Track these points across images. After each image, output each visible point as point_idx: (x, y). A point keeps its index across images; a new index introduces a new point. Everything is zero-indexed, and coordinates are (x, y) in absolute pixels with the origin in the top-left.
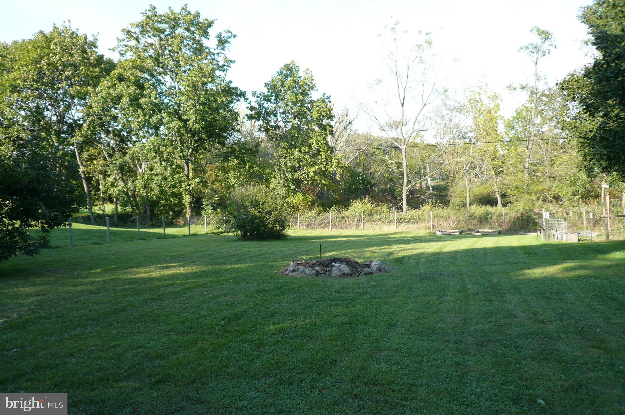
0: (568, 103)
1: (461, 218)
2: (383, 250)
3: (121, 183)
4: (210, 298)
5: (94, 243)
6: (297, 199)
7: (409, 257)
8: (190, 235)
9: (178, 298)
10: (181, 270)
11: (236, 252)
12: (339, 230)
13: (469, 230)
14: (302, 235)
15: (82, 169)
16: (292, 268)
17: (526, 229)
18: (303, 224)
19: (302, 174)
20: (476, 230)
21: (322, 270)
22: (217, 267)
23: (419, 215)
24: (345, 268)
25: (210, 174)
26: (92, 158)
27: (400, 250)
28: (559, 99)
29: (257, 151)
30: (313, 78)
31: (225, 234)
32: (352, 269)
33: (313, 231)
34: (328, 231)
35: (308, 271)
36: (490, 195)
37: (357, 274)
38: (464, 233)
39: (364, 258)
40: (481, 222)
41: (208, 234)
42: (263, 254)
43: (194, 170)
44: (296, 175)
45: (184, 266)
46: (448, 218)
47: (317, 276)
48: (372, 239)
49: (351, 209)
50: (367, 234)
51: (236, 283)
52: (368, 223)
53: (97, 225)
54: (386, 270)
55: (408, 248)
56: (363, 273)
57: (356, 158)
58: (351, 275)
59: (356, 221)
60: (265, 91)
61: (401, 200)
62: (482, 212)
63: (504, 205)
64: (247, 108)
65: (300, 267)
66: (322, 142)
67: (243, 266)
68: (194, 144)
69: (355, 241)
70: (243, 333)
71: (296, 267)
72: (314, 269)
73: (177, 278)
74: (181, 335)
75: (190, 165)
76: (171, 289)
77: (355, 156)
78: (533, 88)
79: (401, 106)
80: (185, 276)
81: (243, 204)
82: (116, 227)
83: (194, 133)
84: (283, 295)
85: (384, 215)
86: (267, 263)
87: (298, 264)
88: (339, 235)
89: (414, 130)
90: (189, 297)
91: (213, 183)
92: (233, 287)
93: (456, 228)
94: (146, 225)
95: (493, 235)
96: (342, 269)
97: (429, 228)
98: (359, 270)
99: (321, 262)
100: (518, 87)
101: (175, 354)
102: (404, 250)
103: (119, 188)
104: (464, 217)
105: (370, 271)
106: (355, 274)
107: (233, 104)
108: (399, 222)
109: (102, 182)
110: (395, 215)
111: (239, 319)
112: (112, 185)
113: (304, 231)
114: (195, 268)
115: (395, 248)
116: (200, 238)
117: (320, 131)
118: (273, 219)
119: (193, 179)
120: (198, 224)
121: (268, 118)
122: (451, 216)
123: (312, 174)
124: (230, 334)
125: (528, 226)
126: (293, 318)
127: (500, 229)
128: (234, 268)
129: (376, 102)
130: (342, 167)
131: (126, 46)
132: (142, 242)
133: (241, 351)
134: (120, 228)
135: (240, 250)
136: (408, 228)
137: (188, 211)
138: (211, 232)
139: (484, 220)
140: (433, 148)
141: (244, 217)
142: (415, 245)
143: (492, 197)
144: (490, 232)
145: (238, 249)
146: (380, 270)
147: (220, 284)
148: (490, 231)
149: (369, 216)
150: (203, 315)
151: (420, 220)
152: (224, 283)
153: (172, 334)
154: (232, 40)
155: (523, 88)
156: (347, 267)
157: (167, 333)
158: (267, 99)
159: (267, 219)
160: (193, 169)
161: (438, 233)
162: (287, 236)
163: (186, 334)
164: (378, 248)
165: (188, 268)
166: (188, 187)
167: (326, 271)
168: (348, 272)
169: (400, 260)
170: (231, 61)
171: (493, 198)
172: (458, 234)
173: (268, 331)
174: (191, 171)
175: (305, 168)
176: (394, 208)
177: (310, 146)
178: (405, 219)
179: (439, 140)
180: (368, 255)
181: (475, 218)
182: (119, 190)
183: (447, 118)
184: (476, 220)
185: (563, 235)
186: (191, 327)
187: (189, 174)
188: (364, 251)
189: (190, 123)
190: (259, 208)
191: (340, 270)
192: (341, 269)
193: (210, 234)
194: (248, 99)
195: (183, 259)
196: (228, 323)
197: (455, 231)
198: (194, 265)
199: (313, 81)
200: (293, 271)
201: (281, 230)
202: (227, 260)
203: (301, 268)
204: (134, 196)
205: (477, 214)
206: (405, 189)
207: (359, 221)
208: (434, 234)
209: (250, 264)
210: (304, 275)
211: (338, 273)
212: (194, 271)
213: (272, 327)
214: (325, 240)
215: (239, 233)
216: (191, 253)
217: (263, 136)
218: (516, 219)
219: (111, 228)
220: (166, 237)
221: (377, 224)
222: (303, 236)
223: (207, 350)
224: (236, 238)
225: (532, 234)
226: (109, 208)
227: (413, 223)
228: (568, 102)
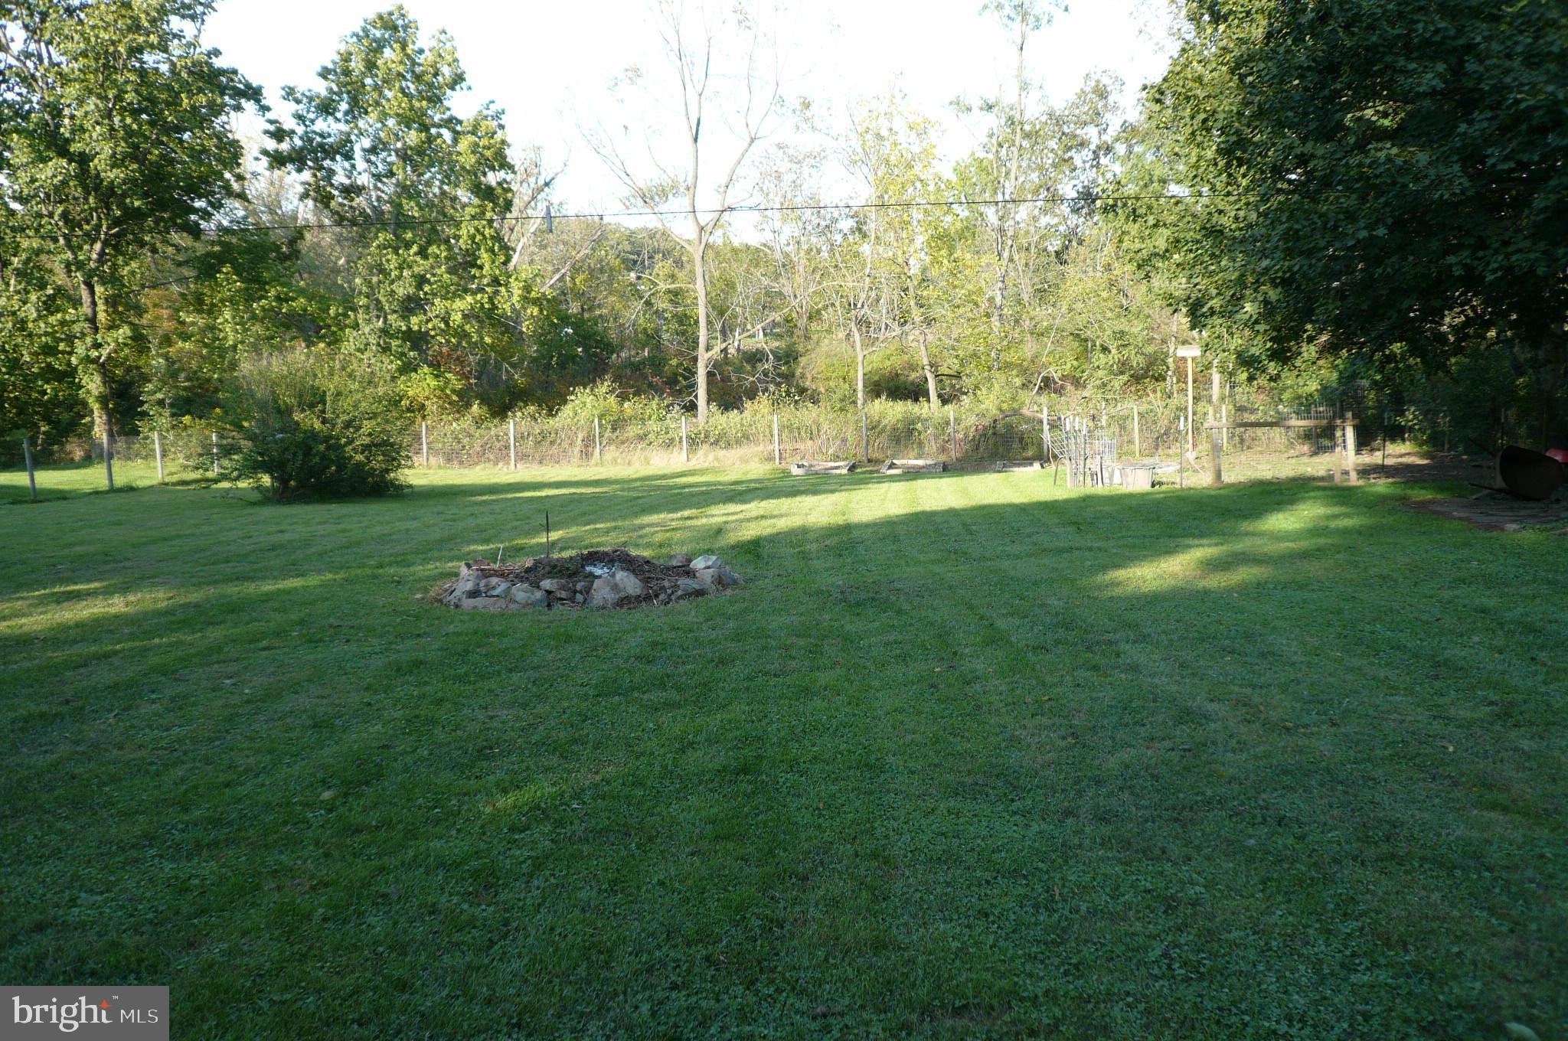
0: (1072, 153)
1: (850, 434)
2: (689, 523)
4: (248, 702)
6: (422, 385)
7: (775, 539)
8: (113, 490)
9: (138, 707)
10: (118, 605)
11: (276, 539)
12: (536, 466)
13: (870, 461)
14: (441, 483)
16: (469, 586)
17: (1003, 458)
18: (436, 453)
19: (429, 320)
20: (888, 462)
21: (563, 588)
22: (232, 590)
23: (742, 425)
24: (630, 583)
25: (157, 316)
27: (742, 521)
28: (1053, 144)
29: (295, 254)
30: (457, 55)
31: (225, 485)
32: (646, 581)
33: (466, 471)
34: (505, 469)
35: (521, 592)
36: (897, 375)
37: (662, 597)
38: (859, 470)
39: (648, 545)
40: (898, 441)
41: (167, 484)
42: (358, 544)
43: (112, 302)
44: (414, 320)
45: (125, 589)
46: (815, 432)
47: (549, 606)
48: (634, 489)
49: (567, 411)
50: (614, 477)
51: (314, 641)
52: (613, 447)
54: (735, 582)
55: (754, 514)
56: (680, 593)
57: (561, 279)
58: (648, 598)
59: (579, 442)
60: (320, 85)
61: (692, 386)
62: (900, 416)
63: (945, 400)
64: (266, 132)
65: (494, 580)
67: (313, 581)
68: (109, 228)
69: (595, 497)
70: (411, 834)
71: (482, 583)
72: (538, 587)
73: (110, 631)
74: (189, 858)
75: (99, 289)
76: (104, 676)
77: (563, 271)
78: (1012, 109)
79: (690, 140)
80: (137, 625)
81: (275, 401)
83: (107, 194)
84: (482, 677)
85: (653, 425)
86: (381, 571)
87: (486, 574)
88: (539, 479)
89: (726, 206)
90: (173, 700)
91: (167, 341)
92: (312, 657)
93: (837, 458)
95: (930, 473)
96: (620, 583)
97: (770, 458)
98: (666, 584)
99: (555, 566)
100: (976, 103)
101: (191, 945)
102: (749, 520)
104: (858, 429)
105: (697, 587)
106: (657, 596)
107: (224, 118)
108: (694, 442)
110: (682, 426)
111: (379, 776)
113: (441, 472)
114: (161, 595)
115: (718, 514)
116: (145, 499)
117: (476, 201)
118: (367, 440)
119: (110, 328)
120: (130, 459)
121: (327, 163)
122: (825, 427)
123: (457, 318)
124: (365, 836)
125: (1008, 449)
126: (555, 760)
127: (942, 458)
128: (288, 592)
129: (626, 128)
130: (536, 302)
133: (433, 910)
135: (282, 532)
136: (716, 459)
137: (98, 420)
138: (175, 478)
139: (905, 435)
140: (756, 256)
141: (280, 436)
142: (764, 504)
143: (902, 378)
144: (923, 467)
145: (274, 528)
146: (721, 581)
147: (264, 649)
148: (920, 462)
149: (614, 429)
150: (247, 771)
151: (748, 438)
152: (276, 643)
153: (153, 857)
155: (990, 107)
156: (632, 577)
157: (134, 853)
158: (326, 108)
159: (350, 442)
160: (106, 299)
161: (795, 471)
162: (401, 487)
163: (205, 853)
164: (671, 516)
165: (139, 595)
166: (94, 354)
167: (575, 592)
168: (638, 591)
169: (753, 549)
171: (905, 382)
172: (845, 471)
173: (494, 818)
174: (101, 307)
175: (437, 301)
176: (677, 407)
178: (707, 437)
179: (768, 236)
180: (659, 538)
181: (883, 431)
183: (788, 178)
184: (885, 436)
185: (1113, 471)
186: (216, 822)
187: (95, 313)
188: (642, 527)
190: (323, 411)
191: (615, 588)
192: (616, 585)
193: (174, 484)
194: (268, 109)
195: (112, 565)
196: (346, 795)
197: (837, 464)
198: (154, 585)
199: (456, 64)
200: (474, 594)
201: (387, 471)
202: (256, 566)
203: (500, 586)
205: (887, 422)
206: (704, 360)
207: (589, 442)
208: (787, 474)
209: (330, 576)
210: (512, 606)
211: (611, 597)
212: (162, 605)
213: (505, 802)
214: (510, 496)
215: (266, 480)
216: (133, 546)
217: (306, 211)
218: (981, 432)
220: (40, 496)
221: (635, 449)
222: (443, 486)
223: (308, 917)
224: (256, 496)
225: (1022, 469)
227: (728, 445)
228: (1074, 150)
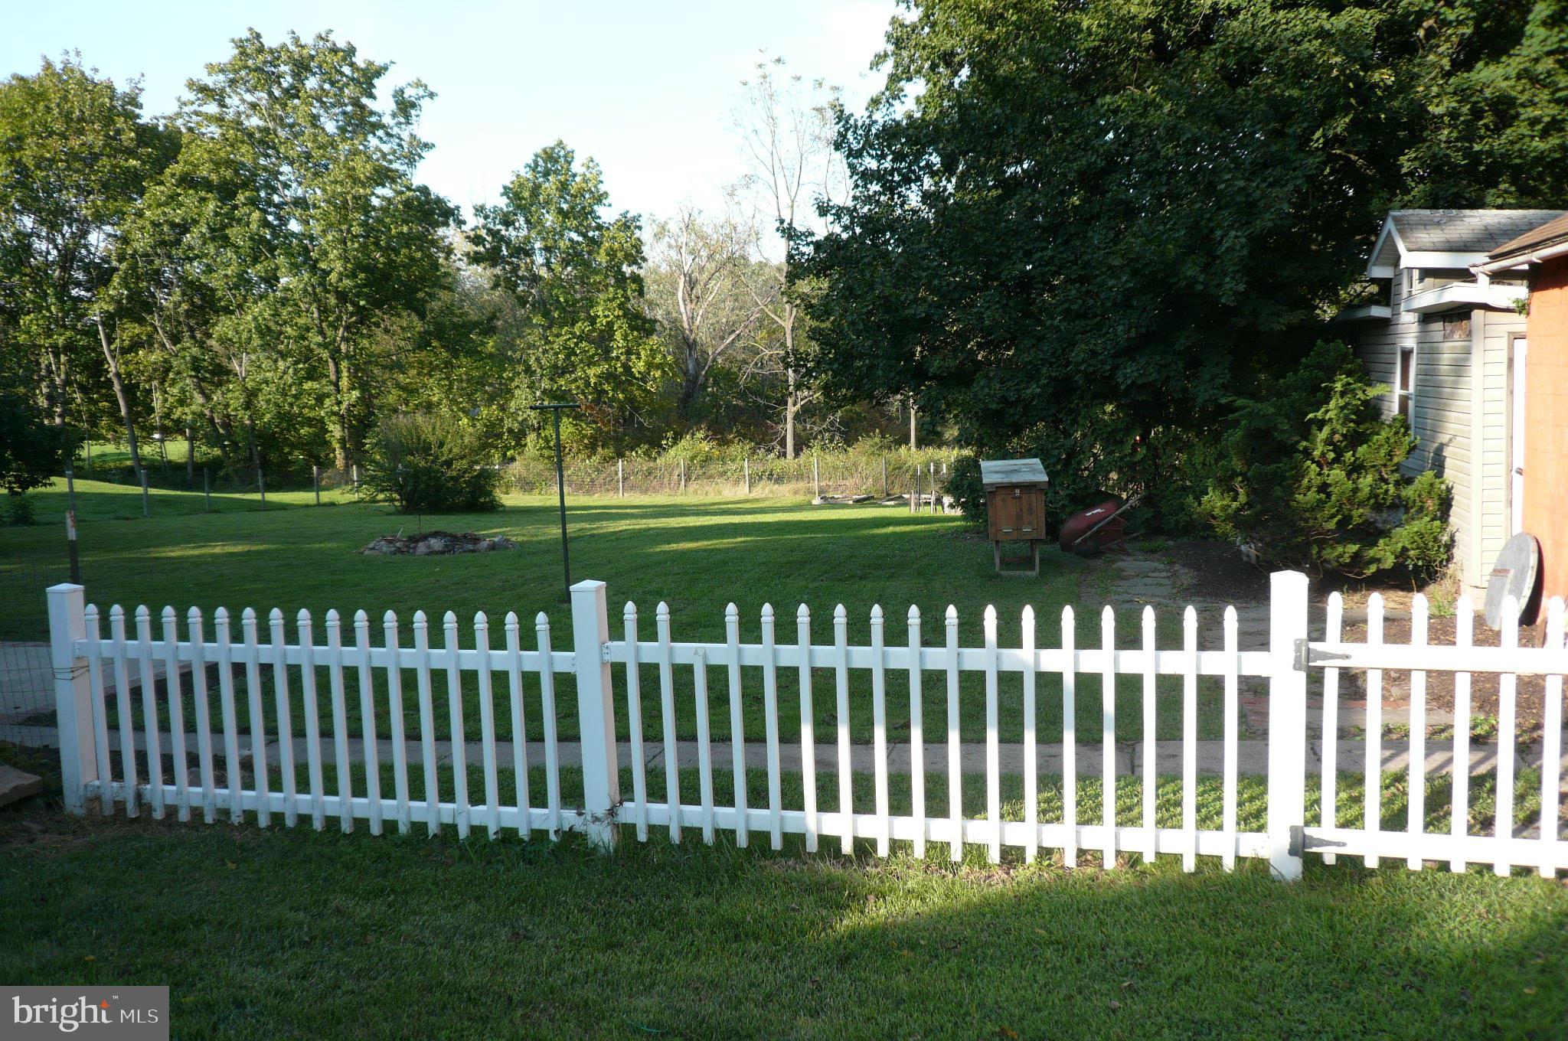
3: (199, 399)
8: (319, 504)
15: (112, 367)
19: (572, 382)
21: (406, 546)
24: (437, 545)
26: (135, 345)
30: (601, 178)
34: (615, 497)
41: (361, 502)
43: (353, 369)
52: (696, 481)
58: (443, 553)
60: (502, 203)
66: (616, 313)
68: (348, 319)
72: (395, 546)
75: (341, 362)
82: (189, 488)
83: (342, 297)
94: (253, 486)
96: (431, 545)
97: (813, 492)
103: (193, 407)
108: (756, 478)
109: (157, 395)
112: (182, 402)
119: (349, 390)
123: (593, 379)
131: (196, 113)
136: (772, 491)
137: (338, 456)
138: (368, 499)
149: (701, 467)
154: (425, 103)
158: (509, 220)
160: (346, 369)
166: (337, 407)
167: (410, 548)
168: (440, 549)
170: (426, 146)
174: (342, 375)
177: (593, 320)
178: (771, 474)
182: (194, 413)
187: (338, 381)
189: (333, 277)
192: (429, 546)
194: (464, 223)
199: (600, 186)
204: (226, 425)
206: (792, 412)
211: (425, 551)
220: (266, 506)
221: (715, 482)
226: (177, 449)
227: (786, 481)
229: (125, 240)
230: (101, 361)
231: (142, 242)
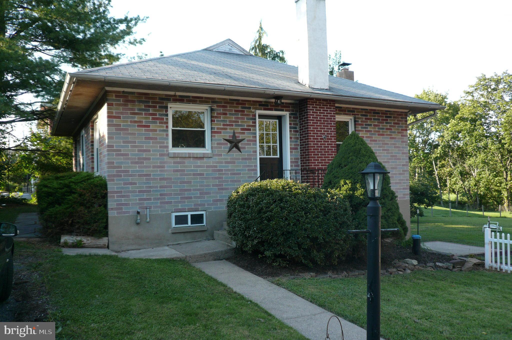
3: (461, 182)
5: (443, 216)
15: (436, 172)
26: (443, 166)
53: (444, 207)
82: (456, 209)
94: (477, 210)
103: (459, 185)
109: (448, 181)
112: (456, 183)
131: (465, 100)
132: (469, 218)
134: (459, 210)
182: (459, 187)
204: (469, 190)
219: (452, 210)
226: (453, 197)
229: (443, 137)
230: (433, 171)
231: (447, 137)
